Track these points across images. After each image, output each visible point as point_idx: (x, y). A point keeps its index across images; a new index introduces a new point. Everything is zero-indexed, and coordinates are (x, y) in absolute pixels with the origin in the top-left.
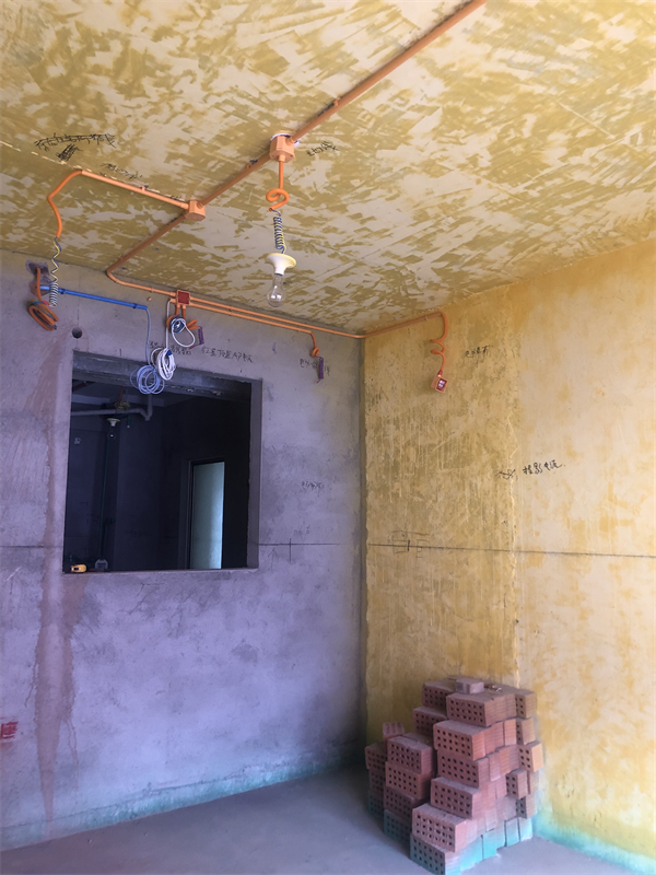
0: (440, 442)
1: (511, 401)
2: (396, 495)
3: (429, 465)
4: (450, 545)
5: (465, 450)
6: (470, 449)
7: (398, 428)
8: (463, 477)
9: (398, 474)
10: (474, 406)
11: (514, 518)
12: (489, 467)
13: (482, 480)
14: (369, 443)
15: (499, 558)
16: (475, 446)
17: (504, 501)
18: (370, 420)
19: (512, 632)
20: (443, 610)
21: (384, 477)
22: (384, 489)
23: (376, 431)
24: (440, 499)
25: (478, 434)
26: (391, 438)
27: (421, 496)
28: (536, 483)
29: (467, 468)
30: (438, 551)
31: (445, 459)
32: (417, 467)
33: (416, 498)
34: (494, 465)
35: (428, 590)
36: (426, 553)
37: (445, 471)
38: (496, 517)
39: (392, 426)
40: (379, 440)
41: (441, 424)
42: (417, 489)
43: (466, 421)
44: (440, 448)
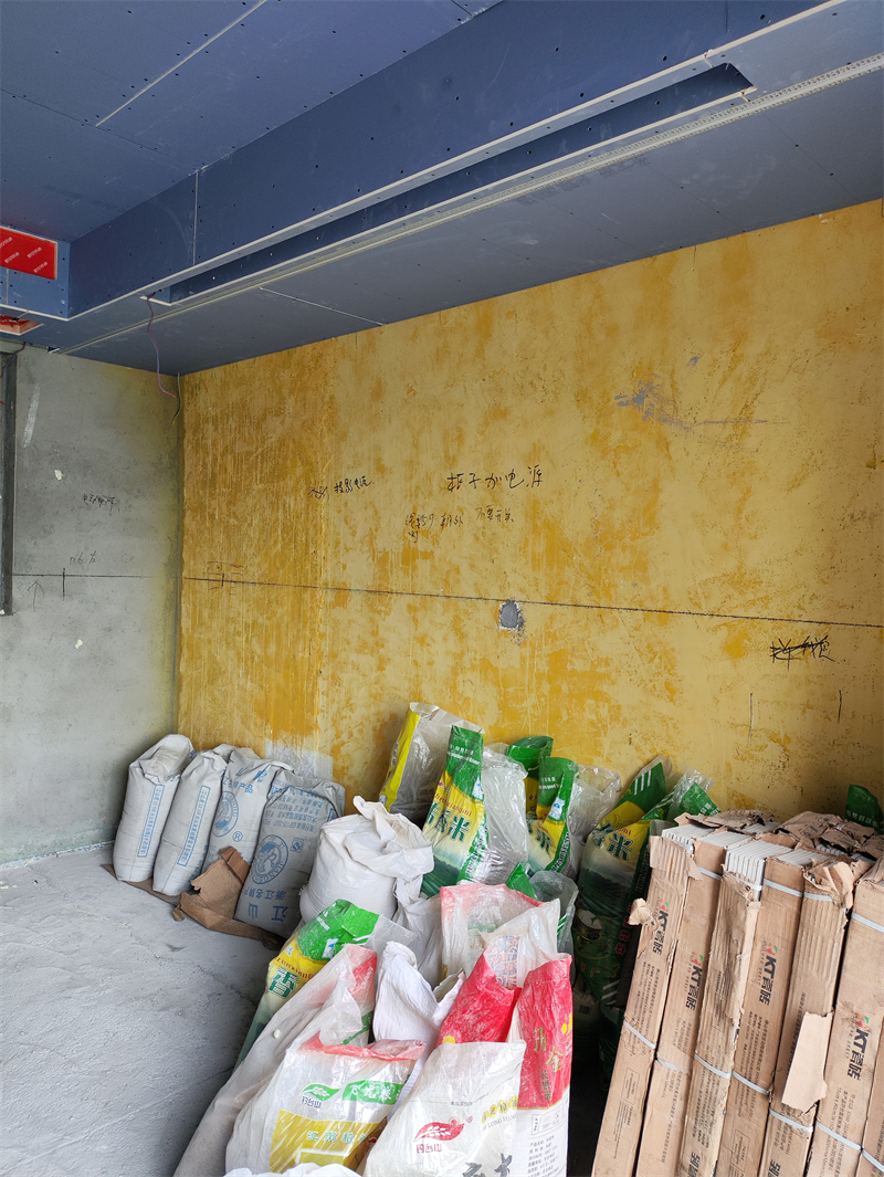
0: (257, 448)
1: (327, 399)
2: (212, 516)
3: (246, 479)
4: (262, 580)
5: (281, 461)
6: (285, 459)
7: (216, 429)
8: (278, 496)
9: (215, 489)
10: (290, 403)
11: (323, 546)
12: (302, 482)
13: (296, 499)
14: (188, 448)
15: (307, 596)
16: (291, 455)
17: (315, 526)
18: (188, 418)
19: (315, 684)
20: (253, 658)
21: (201, 492)
22: (201, 507)
23: (195, 433)
24: (255, 522)
25: (294, 440)
26: (210, 442)
27: (236, 517)
28: (346, 504)
29: (281, 483)
30: (251, 586)
31: (261, 472)
32: (234, 480)
33: (232, 521)
34: (308, 482)
35: (239, 634)
36: (239, 588)
37: (261, 486)
38: (307, 545)
39: (211, 427)
40: (198, 444)
41: (259, 427)
42: (232, 508)
43: (282, 422)
44: (257, 457)
